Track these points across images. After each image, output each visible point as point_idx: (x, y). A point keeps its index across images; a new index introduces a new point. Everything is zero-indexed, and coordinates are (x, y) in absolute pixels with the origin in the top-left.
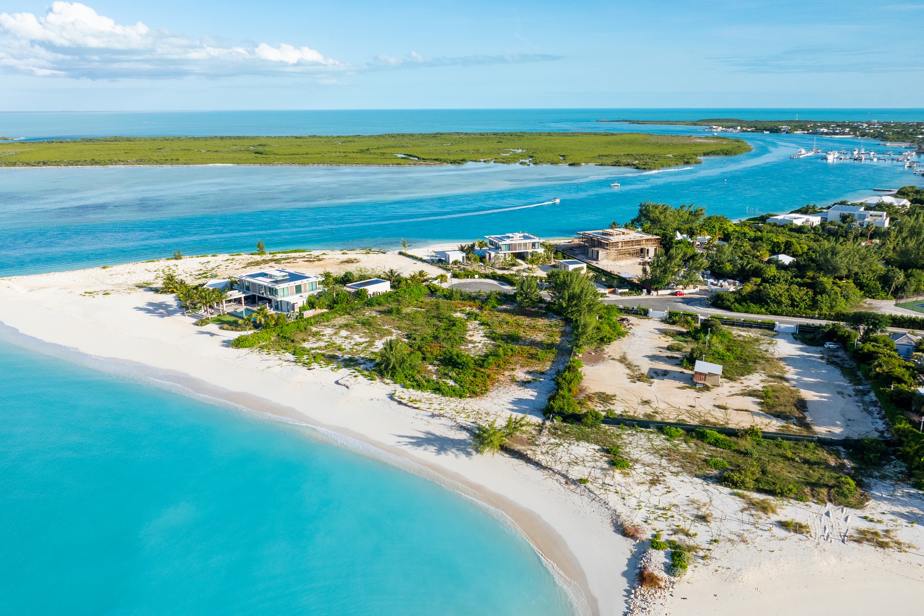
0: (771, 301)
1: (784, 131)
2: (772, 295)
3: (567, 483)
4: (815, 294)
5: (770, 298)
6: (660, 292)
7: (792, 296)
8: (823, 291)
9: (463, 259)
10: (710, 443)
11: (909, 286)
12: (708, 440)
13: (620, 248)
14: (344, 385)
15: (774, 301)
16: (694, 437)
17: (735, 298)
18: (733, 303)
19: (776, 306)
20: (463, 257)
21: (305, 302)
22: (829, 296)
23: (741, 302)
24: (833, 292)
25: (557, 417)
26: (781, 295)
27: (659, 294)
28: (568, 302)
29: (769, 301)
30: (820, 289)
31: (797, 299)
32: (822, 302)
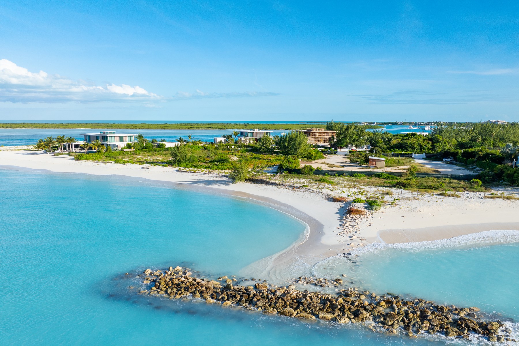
0: (408, 147)
1: (400, 124)
2: (408, 143)
3: (293, 189)
4: (433, 143)
5: (408, 145)
6: (342, 150)
7: (420, 144)
8: (438, 141)
9: (225, 142)
10: (384, 178)
11: (485, 145)
12: (383, 177)
13: (317, 136)
14: (146, 168)
15: (410, 147)
16: (373, 177)
17: (387, 147)
18: (386, 150)
19: (411, 149)
20: (225, 140)
21: (125, 145)
22: (442, 144)
23: (391, 149)
24: (443, 142)
25: (285, 171)
26: (413, 143)
27: (342, 151)
28: (289, 143)
29: (407, 147)
30: (436, 141)
31: (423, 146)
32: (438, 147)
